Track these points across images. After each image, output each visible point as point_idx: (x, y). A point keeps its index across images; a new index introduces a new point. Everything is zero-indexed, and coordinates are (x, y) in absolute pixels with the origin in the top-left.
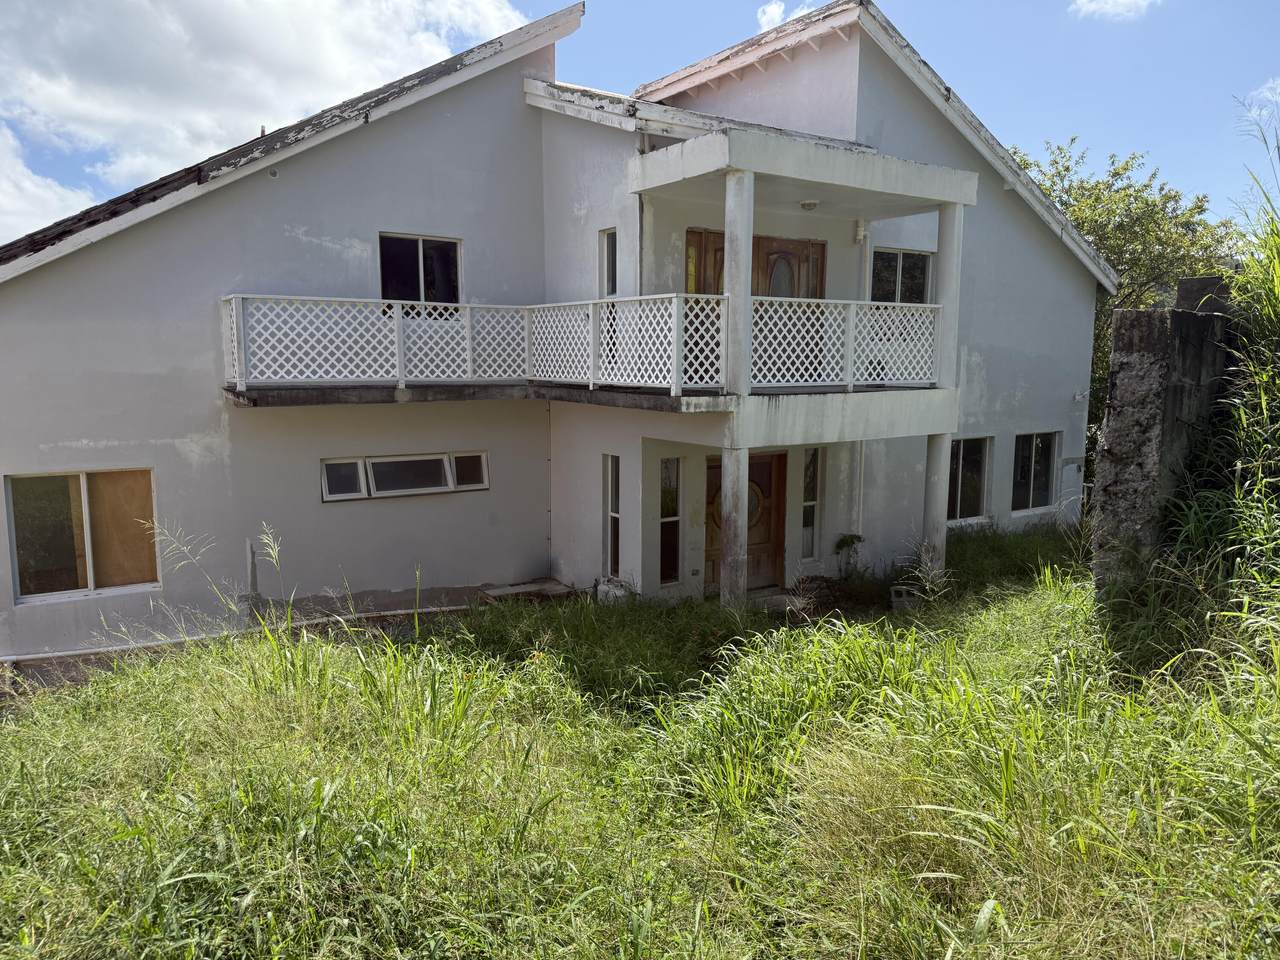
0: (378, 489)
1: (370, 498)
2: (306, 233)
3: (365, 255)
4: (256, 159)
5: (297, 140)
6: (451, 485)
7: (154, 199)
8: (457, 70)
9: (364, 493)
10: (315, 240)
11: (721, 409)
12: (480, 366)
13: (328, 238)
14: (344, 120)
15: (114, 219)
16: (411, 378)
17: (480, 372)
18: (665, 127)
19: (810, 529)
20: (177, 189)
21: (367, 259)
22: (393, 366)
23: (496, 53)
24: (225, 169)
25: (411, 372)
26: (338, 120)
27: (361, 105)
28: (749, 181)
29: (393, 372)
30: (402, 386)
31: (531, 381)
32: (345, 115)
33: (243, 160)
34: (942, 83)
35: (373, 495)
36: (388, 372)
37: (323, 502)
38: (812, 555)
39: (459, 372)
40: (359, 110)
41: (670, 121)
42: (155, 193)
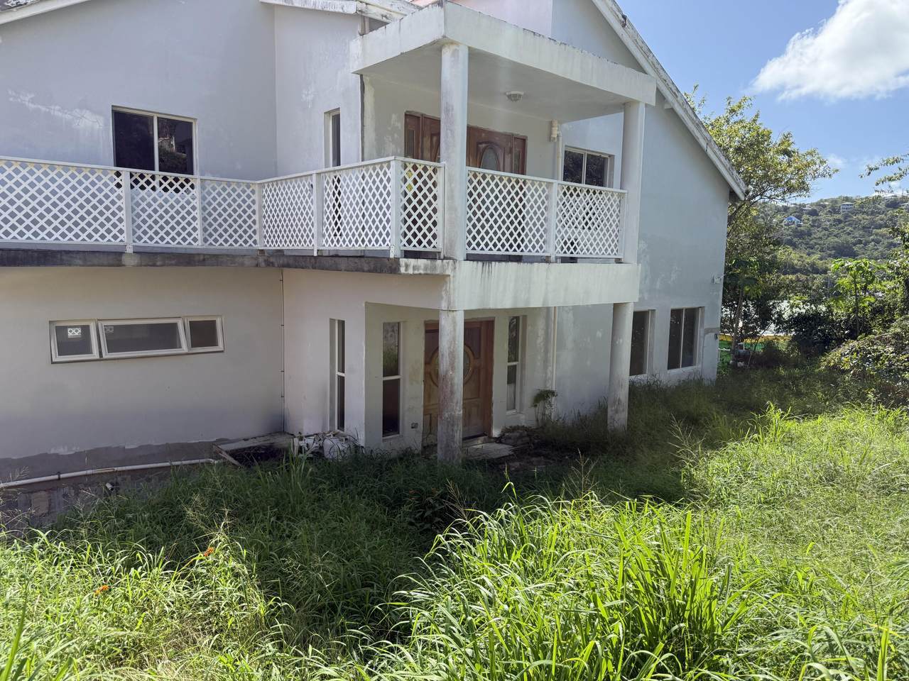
0: (110, 351)
1: (101, 359)
2: (32, 101)
3: (97, 126)
6: (185, 347)
9: (95, 355)
10: (43, 109)
11: (438, 272)
12: (211, 235)
13: (57, 107)
16: (140, 243)
17: (211, 240)
18: (385, 12)
19: (513, 385)
21: (101, 131)
22: (121, 231)
25: (140, 238)
29: (121, 237)
30: (130, 250)
31: (262, 251)
34: (620, 10)
35: (105, 357)
36: (115, 237)
37: (53, 363)
38: (514, 408)
39: (190, 240)
41: (389, 8)
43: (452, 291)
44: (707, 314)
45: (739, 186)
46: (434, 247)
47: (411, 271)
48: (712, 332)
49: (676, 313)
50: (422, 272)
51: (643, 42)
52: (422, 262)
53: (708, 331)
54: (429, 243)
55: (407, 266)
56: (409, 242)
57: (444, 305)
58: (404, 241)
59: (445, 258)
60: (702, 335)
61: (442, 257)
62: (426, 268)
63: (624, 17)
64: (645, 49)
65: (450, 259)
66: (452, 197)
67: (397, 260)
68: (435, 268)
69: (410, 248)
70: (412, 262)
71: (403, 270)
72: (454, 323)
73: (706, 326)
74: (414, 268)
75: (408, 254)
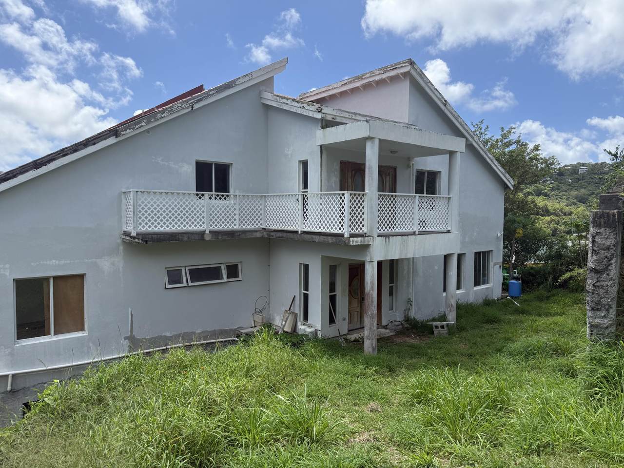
0: (192, 282)
1: (188, 286)
2: (162, 160)
3: (189, 170)
4: (142, 126)
5: (162, 118)
6: (225, 279)
7: (94, 144)
8: (233, 87)
9: (185, 284)
10: (166, 164)
11: (366, 243)
12: (242, 222)
13: (172, 163)
14: (183, 109)
15: (75, 153)
16: (211, 228)
17: (242, 225)
18: (333, 117)
19: (391, 297)
20: (105, 139)
21: (189, 172)
22: (203, 223)
23: (250, 80)
24: (128, 131)
25: (211, 226)
26: (180, 108)
27: (191, 102)
28: (377, 142)
29: (203, 226)
30: (207, 232)
31: (265, 229)
32: (183, 106)
33: (137, 127)
34: (443, 98)
35: (190, 285)
36: (201, 226)
37: (166, 288)
38: (392, 309)
39: (233, 225)
40: (189, 104)
41: (335, 114)
42: (95, 141)
43: (372, 252)
44: (495, 254)
45: (510, 182)
46: (363, 231)
47: (355, 244)
48: (498, 264)
49: (478, 255)
50: (359, 244)
51: (455, 112)
52: (359, 239)
53: (495, 264)
54: (361, 229)
55: (353, 241)
56: (352, 229)
57: (368, 259)
58: (350, 229)
59: (368, 236)
60: (492, 266)
61: (367, 236)
62: (361, 242)
63: (445, 101)
64: (456, 115)
65: (371, 236)
66: (372, 207)
67: (348, 239)
68: (365, 241)
69: (352, 232)
70: (355, 239)
71: (351, 243)
72: (373, 267)
73: (494, 261)
74: (356, 242)
75: (352, 236)
